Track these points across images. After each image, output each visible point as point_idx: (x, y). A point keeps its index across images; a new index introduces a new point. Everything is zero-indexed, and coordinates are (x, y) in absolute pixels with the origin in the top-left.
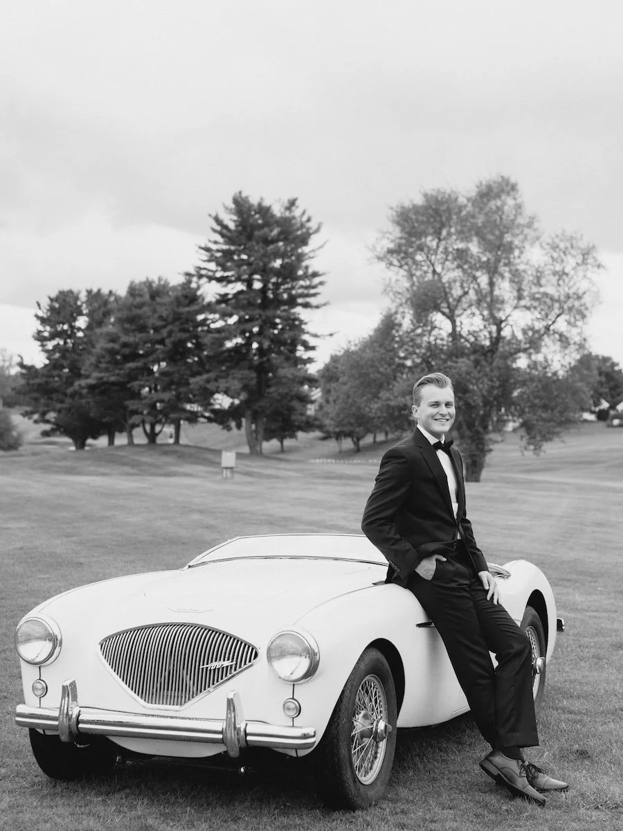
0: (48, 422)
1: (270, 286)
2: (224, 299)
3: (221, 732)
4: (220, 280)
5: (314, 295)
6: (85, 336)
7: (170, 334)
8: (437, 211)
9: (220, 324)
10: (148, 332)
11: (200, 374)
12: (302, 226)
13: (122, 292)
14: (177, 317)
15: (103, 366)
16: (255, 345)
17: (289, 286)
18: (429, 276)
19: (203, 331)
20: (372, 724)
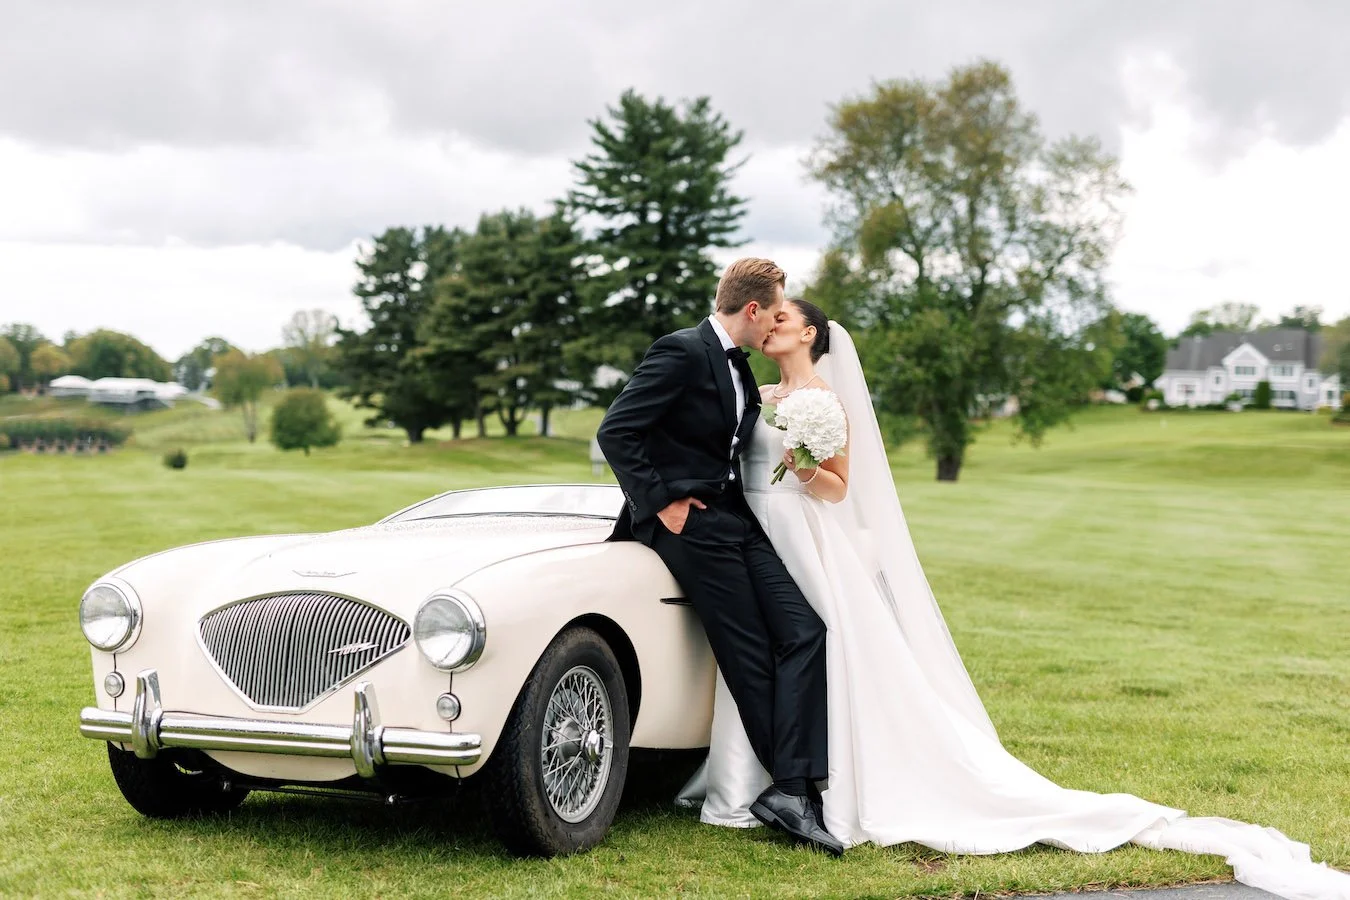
0: (371, 406)
1: (672, 218)
2: (608, 236)
3: (348, 742)
4: (603, 210)
5: (732, 229)
6: (423, 289)
7: (535, 284)
8: (896, 113)
9: (603, 270)
10: (505, 283)
11: (574, 338)
12: (716, 135)
13: (471, 228)
14: (545, 262)
15: (444, 329)
16: (651, 299)
17: (695, 217)
18: (885, 202)
19: (580, 281)
20: (581, 735)
